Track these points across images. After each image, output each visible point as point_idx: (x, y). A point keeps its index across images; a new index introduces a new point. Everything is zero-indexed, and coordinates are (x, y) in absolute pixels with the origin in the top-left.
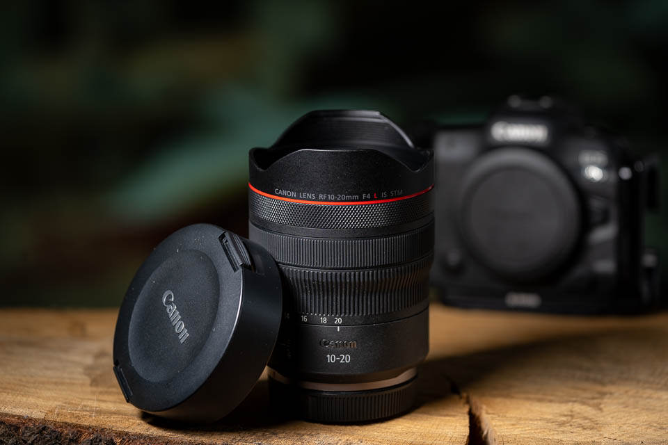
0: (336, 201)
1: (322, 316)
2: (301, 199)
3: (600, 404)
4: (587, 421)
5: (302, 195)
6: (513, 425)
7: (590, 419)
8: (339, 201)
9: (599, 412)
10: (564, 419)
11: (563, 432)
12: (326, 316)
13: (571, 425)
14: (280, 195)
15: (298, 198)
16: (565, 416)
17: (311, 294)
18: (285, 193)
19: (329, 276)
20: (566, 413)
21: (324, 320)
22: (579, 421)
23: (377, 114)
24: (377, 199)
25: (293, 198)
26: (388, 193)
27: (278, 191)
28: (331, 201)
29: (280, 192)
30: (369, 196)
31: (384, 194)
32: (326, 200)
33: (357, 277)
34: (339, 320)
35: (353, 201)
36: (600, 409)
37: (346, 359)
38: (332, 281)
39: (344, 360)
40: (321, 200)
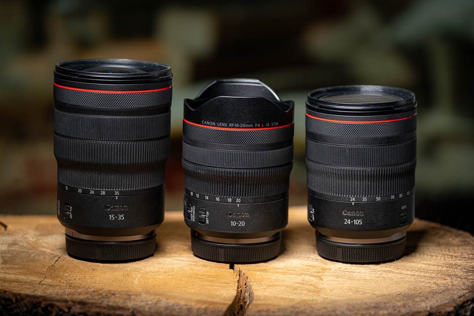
0: (239, 128)
1: (229, 197)
2: (218, 127)
3: (322, 275)
4: (311, 287)
5: (219, 124)
6: (265, 289)
7: (314, 286)
8: (241, 128)
9: (320, 280)
10: (297, 285)
11: (296, 293)
12: (231, 198)
13: (301, 289)
14: (205, 125)
15: (216, 126)
16: (299, 283)
17: (222, 184)
18: (208, 123)
19: (234, 173)
20: (299, 281)
21: (230, 200)
22: (306, 287)
23: (258, 81)
24: (264, 127)
25: (213, 126)
26: (270, 124)
27: (204, 122)
28: (236, 128)
29: (205, 122)
30: (259, 125)
31: (268, 124)
32: (234, 127)
33: (251, 174)
34: (238, 200)
35: (249, 128)
36: (322, 279)
37: (242, 224)
38: (235, 176)
39: (241, 224)
40: (231, 127)
